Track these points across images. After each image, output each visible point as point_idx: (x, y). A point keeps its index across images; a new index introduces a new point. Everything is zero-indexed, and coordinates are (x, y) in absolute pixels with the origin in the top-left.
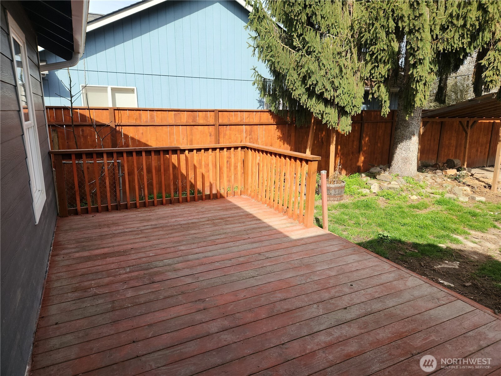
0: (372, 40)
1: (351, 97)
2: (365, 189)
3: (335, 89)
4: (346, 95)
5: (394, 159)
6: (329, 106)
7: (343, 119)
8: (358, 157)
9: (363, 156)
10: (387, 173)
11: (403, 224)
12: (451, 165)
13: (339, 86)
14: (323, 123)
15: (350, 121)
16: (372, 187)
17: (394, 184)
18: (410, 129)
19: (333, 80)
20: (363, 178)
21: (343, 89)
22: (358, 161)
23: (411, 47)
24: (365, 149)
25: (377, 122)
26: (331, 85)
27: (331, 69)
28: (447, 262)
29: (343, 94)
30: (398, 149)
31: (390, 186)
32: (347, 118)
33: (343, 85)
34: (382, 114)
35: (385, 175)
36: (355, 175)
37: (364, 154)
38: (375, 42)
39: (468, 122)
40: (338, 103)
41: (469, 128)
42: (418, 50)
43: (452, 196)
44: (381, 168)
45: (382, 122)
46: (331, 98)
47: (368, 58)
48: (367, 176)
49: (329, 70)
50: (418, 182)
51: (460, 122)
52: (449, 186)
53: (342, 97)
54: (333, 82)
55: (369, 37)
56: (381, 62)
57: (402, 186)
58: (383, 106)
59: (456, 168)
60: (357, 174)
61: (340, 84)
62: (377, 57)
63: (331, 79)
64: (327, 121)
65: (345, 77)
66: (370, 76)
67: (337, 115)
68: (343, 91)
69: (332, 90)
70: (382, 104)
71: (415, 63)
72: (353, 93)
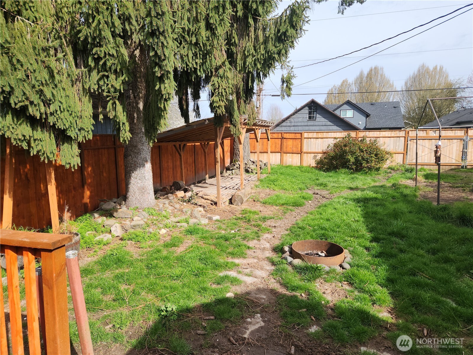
0: (94, 39)
1: (73, 116)
2: (104, 235)
3: (47, 103)
4: (66, 113)
5: (130, 190)
6: (39, 128)
7: (66, 147)
8: (83, 192)
9: (88, 190)
10: (124, 208)
11: (175, 277)
12: (177, 187)
13: (52, 98)
14: (32, 155)
15: (76, 150)
16: (113, 229)
17: (137, 220)
18: (142, 155)
19: (41, 87)
20: (98, 220)
21: (60, 104)
22: (83, 197)
23: (156, 53)
24: (89, 181)
25: (99, 149)
26: (38, 96)
27: (35, 71)
28: (249, 320)
29: (61, 112)
30: (132, 178)
31: (133, 223)
32: (72, 145)
33: (58, 98)
34: (121, 139)
35: (123, 210)
36: (84, 217)
37: (89, 187)
38: (99, 43)
39: (180, 145)
40: (54, 125)
41: (182, 151)
42: (164, 60)
43: (195, 220)
44: (115, 203)
45: (104, 148)
46: (41, 117)
47: (92, 63)
48: (102, 215)
49: (31, 72)
50: (160, 212)
51: (175, 146)
52: (188, 211)
53: (60, 115)
54: (41, 91)
55: (90, 33)
56: (111, 71)
57: (145, 220)
58: (121, 129)
59: (182, 189)
60: (88, 215)
61: (53, 95)
62: (105, 64)
63: (37, 86)
64: (38, 152)
65: (59, 85)
66: (98, 89)
67: (54, 142)
68: (60, 107)
69: (42, 104)
70: (119, 127)
71: (162, 75)
72: (76, 110)
